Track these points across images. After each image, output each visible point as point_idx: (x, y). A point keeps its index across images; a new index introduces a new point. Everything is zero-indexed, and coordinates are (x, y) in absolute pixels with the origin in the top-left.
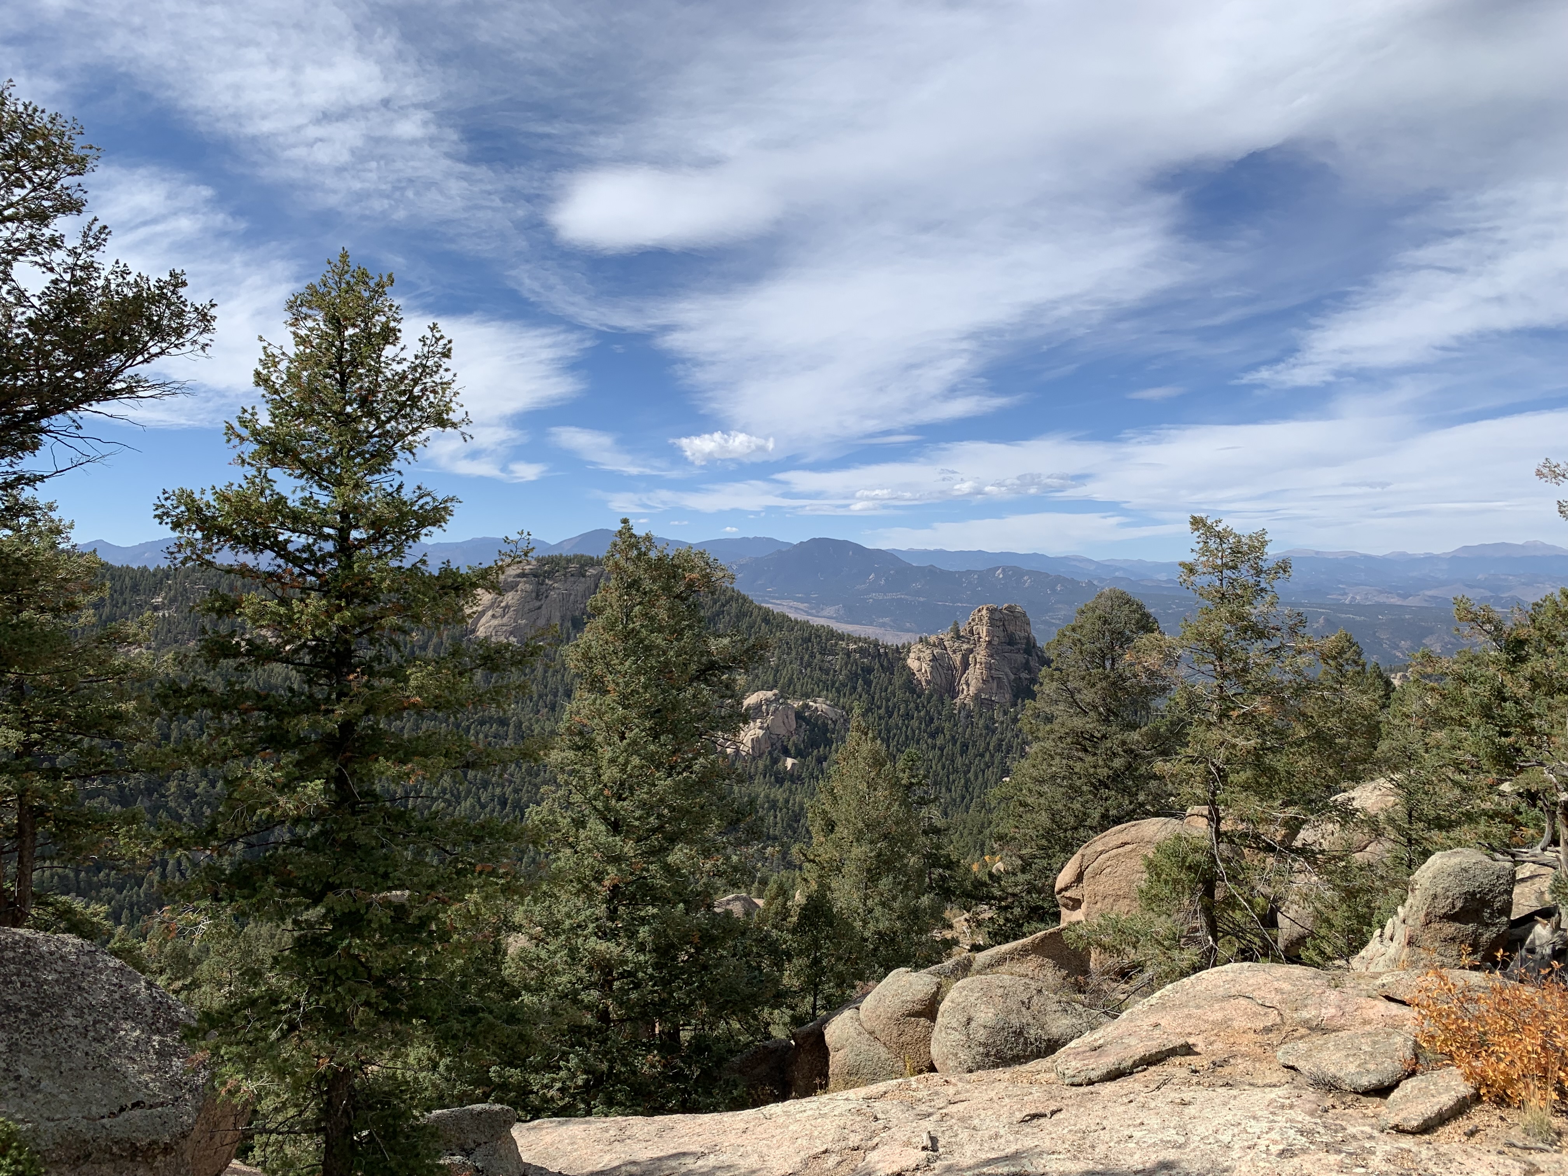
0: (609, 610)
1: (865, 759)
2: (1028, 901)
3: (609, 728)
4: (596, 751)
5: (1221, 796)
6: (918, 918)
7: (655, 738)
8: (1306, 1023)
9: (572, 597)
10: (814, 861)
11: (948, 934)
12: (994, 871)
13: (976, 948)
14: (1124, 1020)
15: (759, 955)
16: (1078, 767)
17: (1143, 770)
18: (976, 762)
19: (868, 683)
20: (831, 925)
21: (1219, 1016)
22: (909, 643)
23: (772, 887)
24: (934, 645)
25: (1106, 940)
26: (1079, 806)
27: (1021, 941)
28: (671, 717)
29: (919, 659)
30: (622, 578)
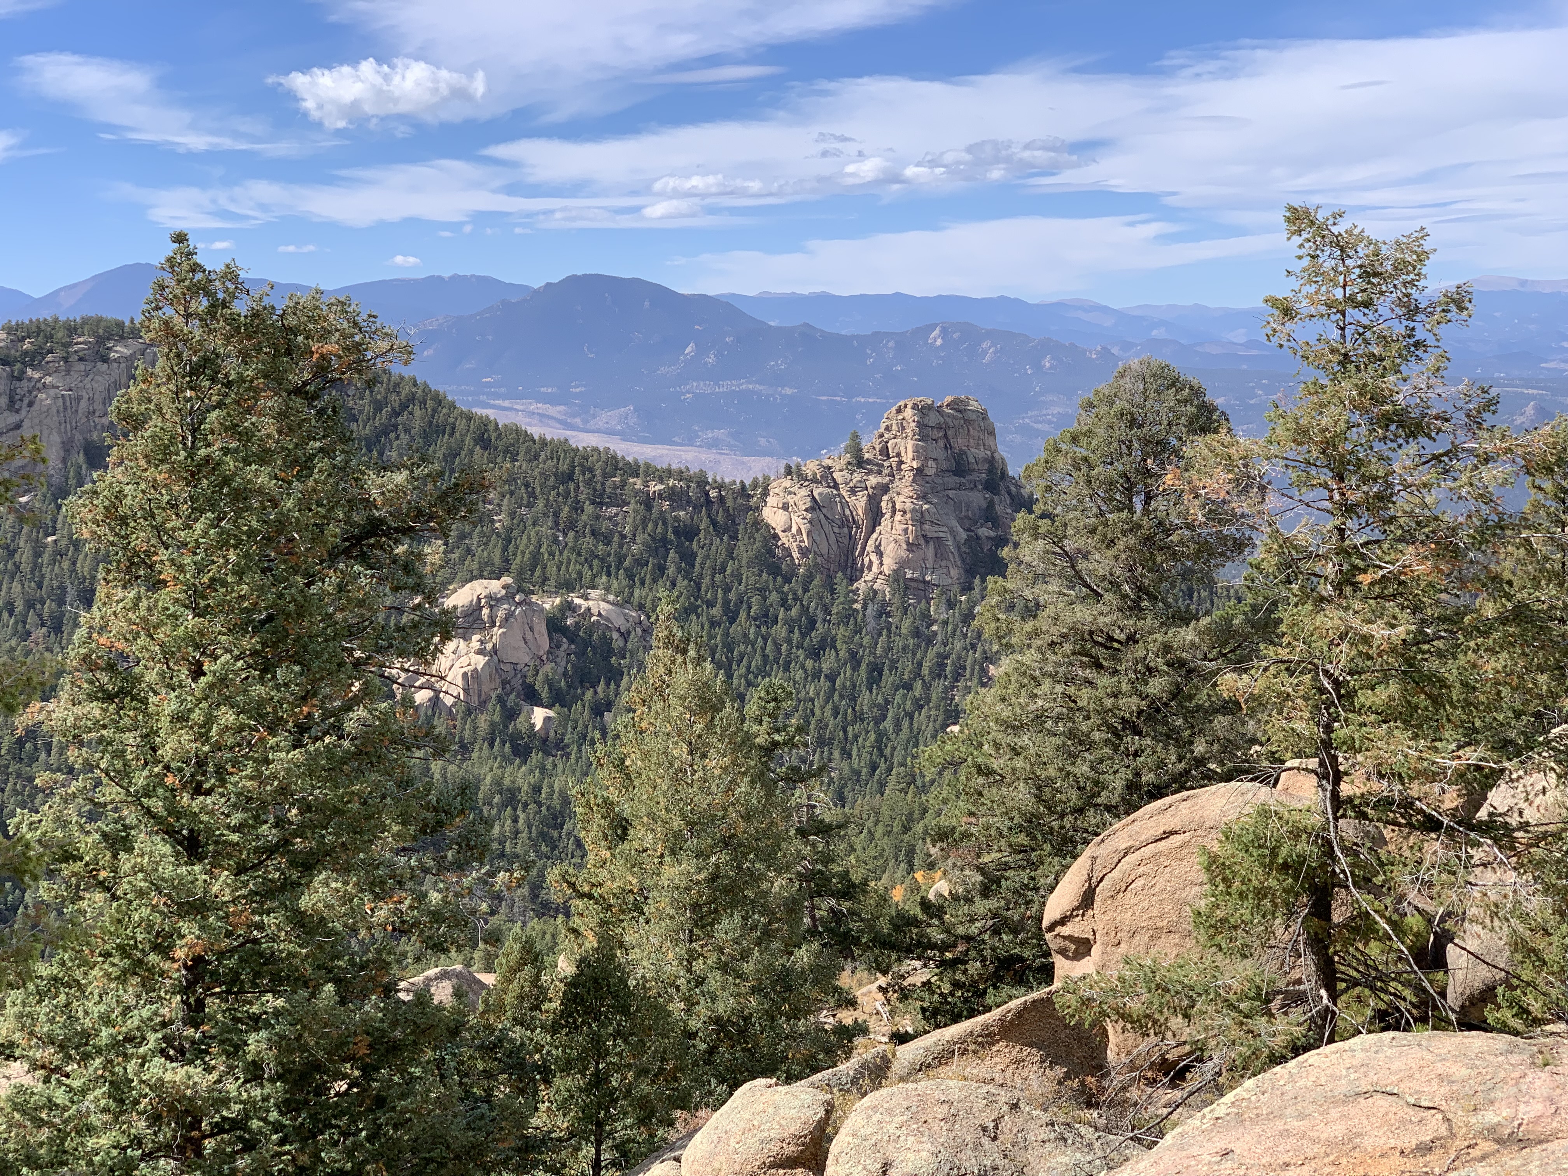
0: (156, 420)
1: (683, 698)
2: (994, 949)
3: (168, 655)
4: (145, 701)
5: (1341, 732)
6: (789, 989)
7: (264, 671)
8: (1492, 1133)
9: (84, 403)
10: (590, 896)
11: (847, 1017)
12: (931, 896)
13: (901, 1038)
14: (1168, 1149)
15: (488, 1075)
16: (1085, 696)
17: (1202, 698)
18: (898, 699)
19: (688, 557)
20: (624, 1010)
21: (1338, 1130)
22: (766, 478)
23: (511, 947)
24: (814, 480)
25: (1135, 1006)
26: (1086, 768)
27: (980, 1019)
28: (294, 629)
29: (785, 507)
30: (179, 355)
